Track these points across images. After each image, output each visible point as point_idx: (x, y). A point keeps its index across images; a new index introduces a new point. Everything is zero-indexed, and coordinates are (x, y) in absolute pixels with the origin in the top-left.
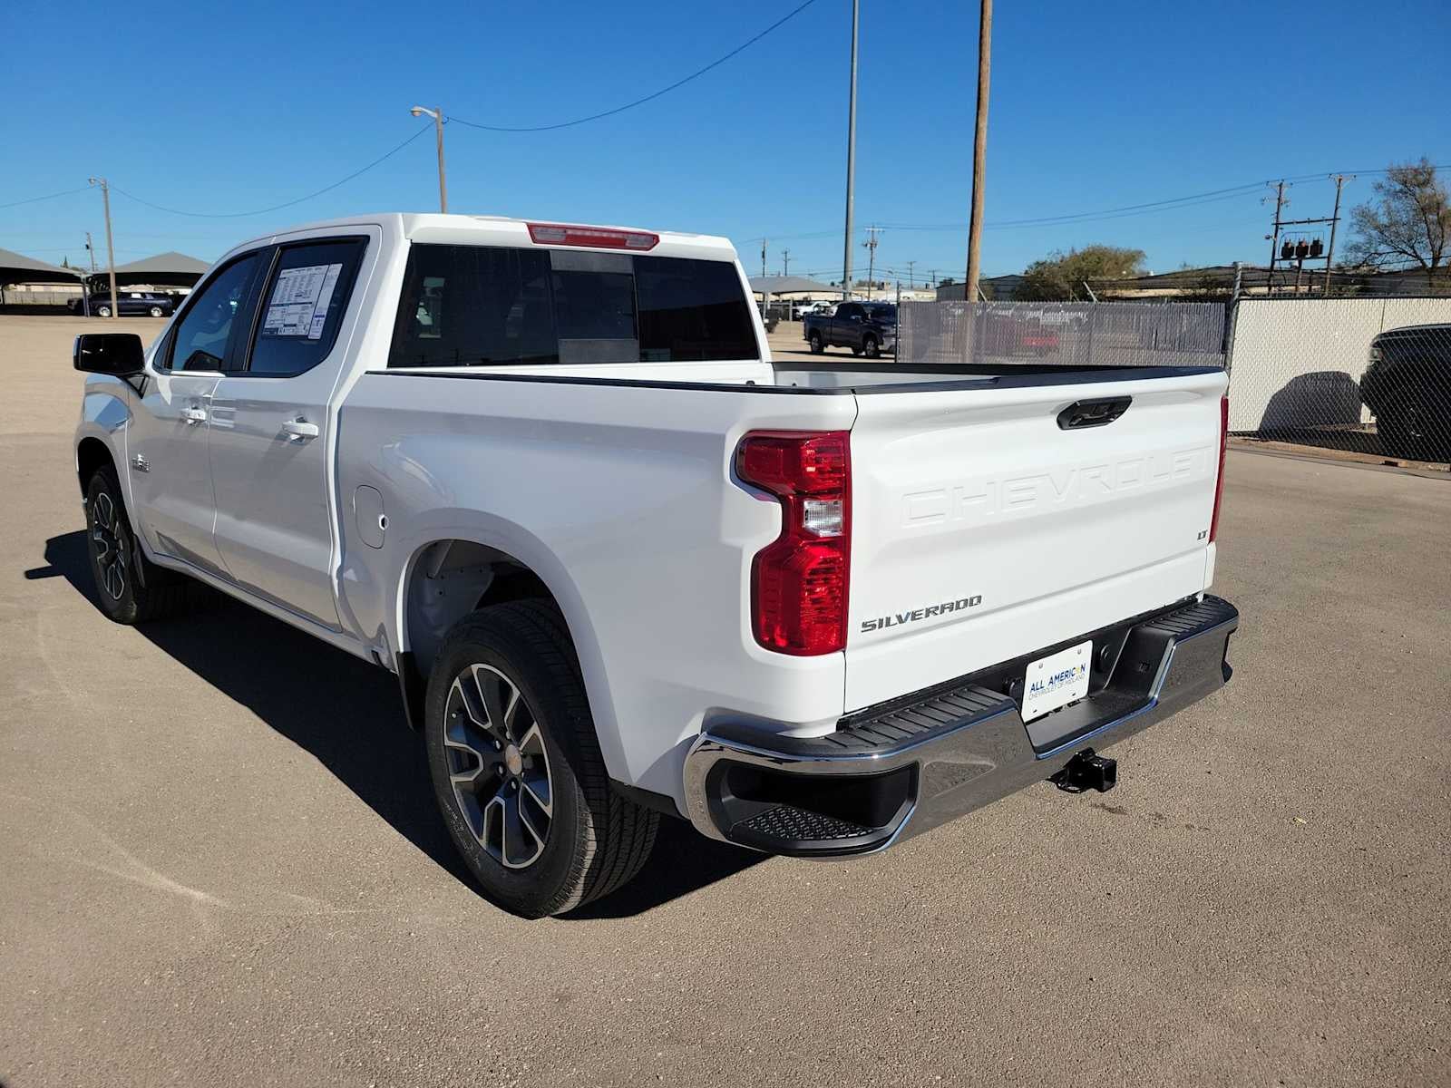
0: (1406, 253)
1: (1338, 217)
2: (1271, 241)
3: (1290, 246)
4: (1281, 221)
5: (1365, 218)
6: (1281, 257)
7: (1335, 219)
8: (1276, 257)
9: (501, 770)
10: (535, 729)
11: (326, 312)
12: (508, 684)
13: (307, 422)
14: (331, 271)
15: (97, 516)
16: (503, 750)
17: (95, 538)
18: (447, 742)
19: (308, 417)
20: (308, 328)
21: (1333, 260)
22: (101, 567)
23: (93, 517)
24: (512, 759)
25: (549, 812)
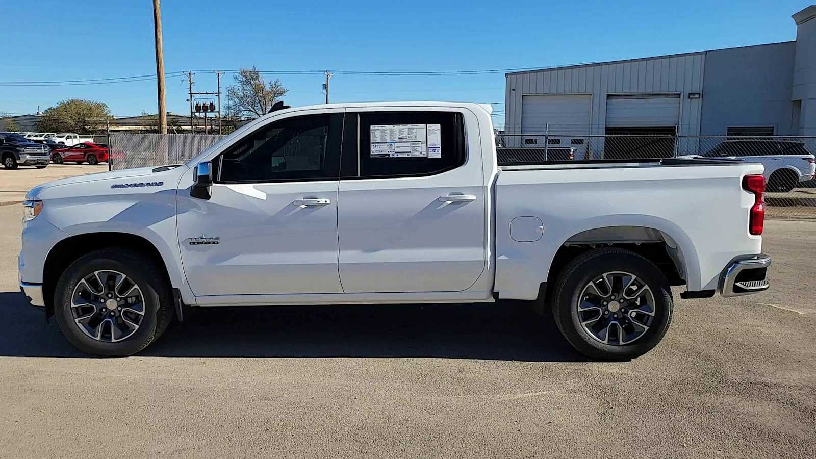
0: (251, 111)
1: (220, 92)
2: (189, 102)
3: (199, 105)
4: (192, 92)
5: (232, 92)
6: (195, 111)
7: (219, 93)
8: (193, 111)
9: (606, 313)
10: (646, 287)
11: (440, 146)
12: (628, 275)
13: (463, 195)
14: (431, 127)
15: (82, 288)
16: (607, 305)
17: (73, 305)
18: (580, 309)
19: (463, 193)
20: (425, 153)
21: (221, 113)
22: (80, 325)
23: (74, 291)
24: (614, 307)
25: (653, 314)
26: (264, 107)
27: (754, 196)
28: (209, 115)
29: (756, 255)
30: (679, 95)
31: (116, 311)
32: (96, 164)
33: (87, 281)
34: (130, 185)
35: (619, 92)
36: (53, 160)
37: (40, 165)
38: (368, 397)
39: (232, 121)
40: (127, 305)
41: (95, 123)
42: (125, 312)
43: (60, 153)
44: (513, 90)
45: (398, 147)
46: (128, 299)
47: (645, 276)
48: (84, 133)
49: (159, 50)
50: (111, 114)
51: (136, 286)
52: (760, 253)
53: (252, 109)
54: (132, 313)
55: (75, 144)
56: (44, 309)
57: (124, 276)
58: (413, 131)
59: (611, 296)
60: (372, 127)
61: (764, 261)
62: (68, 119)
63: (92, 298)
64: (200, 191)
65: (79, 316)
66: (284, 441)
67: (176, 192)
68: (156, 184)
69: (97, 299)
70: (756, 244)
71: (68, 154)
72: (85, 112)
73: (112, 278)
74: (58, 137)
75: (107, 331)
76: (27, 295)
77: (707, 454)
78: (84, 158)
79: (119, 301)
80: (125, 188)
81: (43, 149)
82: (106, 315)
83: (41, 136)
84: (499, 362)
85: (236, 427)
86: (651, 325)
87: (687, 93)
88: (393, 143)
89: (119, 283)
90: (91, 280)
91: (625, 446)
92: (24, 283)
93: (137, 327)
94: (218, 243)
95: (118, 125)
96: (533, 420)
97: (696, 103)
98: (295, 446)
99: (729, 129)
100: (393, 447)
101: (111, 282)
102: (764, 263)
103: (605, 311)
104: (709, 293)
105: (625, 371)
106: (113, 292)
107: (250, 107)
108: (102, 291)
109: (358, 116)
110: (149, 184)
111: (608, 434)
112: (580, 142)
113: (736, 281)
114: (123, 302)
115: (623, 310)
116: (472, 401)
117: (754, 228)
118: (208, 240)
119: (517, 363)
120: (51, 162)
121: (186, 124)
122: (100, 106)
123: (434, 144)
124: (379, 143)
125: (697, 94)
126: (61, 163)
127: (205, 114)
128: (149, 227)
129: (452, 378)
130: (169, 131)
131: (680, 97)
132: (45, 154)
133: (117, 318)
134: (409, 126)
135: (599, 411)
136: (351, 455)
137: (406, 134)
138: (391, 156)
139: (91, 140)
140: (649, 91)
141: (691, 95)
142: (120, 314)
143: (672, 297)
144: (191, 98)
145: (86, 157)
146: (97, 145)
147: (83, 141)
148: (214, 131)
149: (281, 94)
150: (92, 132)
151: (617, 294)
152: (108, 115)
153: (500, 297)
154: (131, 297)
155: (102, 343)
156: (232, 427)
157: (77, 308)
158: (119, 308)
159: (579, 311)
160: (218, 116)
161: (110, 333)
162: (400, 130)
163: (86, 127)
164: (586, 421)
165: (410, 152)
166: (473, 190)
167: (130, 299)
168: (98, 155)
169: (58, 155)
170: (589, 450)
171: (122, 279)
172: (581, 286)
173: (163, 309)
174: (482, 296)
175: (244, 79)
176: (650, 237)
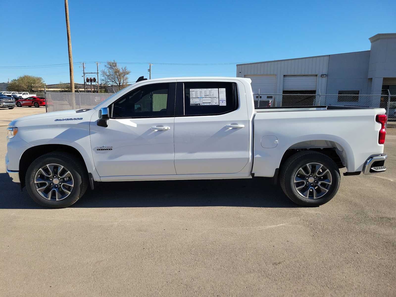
3: (88, 79)
4: (85, 72)
5: (104, 73)
7: (98, 73)
9: (308, 183)
10: (328, 170)
11: (225, 100)
12: (319, 164)
13: (237, 125)
14: (221, 90)
15: (40, 173)
16: (308, 179)
17: (35, 182)
18: (295, 181)
19: (237, 123)
20: (218, 103)
21: (99, 83)
22: (40, 193)
23: (36, 175)
24: (311, 180)
25: (331, 184)
26: (120, 80)
27: (381, 124)
28: (93, 83)
29: (381, 154)
30: (317, 75)
31: (59, 185)
32: (38, 107)
33: (43, 169)
34: (65, 120)
35: (289, 74)
36: (17, 105)
37: (10, 108)
38: (193, 229)
39: (105, 87)
40: (64, 181)
41: (37, 87)
42: (63, 185)
43: (20, 102)
44: (240, 72)
45: (204, 100)
46: (65, 178)
47: (327, 165)
48: (32, 92)
49: (70, 51)
50: (44, 83)
51: (69, 172)
52: (382, 153)
53: (114, 81)
54: (67, 186)
55: (27, 97)
56: (20, 184)
57: (62, 167)
58: (212, 92)
59: (310, 175)
60: (191, 90)
61: (384, 157)
62: (23, 85)
63: (45, 178)
64: (102, 123)
65: (39, 187)
66: (154, 255)
67: (90, 123)
68: (79, 119)
69: (48, 179)
70: (381, 148)
71: (24, 102)
72: (32, 81)
73: (56, 168)
74: (19, 94)
75: (54, 194)
76: (10, 177)
77: (370, 257)
78: (32, 104)
79: (60, 180)
80: (62, 121)
81: (12, 100)
82: (53, 187)
83: (10, 93)
84: (255, 208)
85: (127, 247)
86: (329, 189)
87: (320, 75)
88: (202, 98)
89: (60, 171)
90: (45, 169)
91: (329, 253)
92: (9, 171)
93: (70, 193)
94: (112, 149)
95: (49, 88)
96: (279, 240)
97: (324, 80)
98: (160, 257)
99: (339, 92)
100: (211, 257)
101: (55, 170)
102: (384, 158)
103: (307, 182)
104: (358, 173)
105: (318, 212)
106: (57, 175)
107: (113, 80)
108: (50, 175)
109: (184, 84)
110: (75, 119)
111: (319, 248)
112: (271, 97)
113: (371, 167)
114: (62, 180)
115: (316, 182)
116: (246, 230)
117: (381, 141)
118: (107, 148)
119: (264, 209)
120: (16, 106)
121: (82, 88)
122: (39, 79)
123: (222, 99)
124: (194, 98)
125: (325, 75)
126: (21, 106)
127: (91, 83)
128: (75, 141)
129: (233, 217)
130: (75, 91)
131: (317, 76)
132: (12, 102)
133: (59, 188)
134: (210, 89)
135: (310, 234)
136: (190, 263)
137: (208, 94)
138: (201, 105)
139: (35, 95)
140: (303, 74)
141: (322, 76)
142: (61, 186)
143: (340, 175)
144: (84, 75)
145: (33, 104)
146: (38, 98)
147: (31, 96)
148: (95, 91)
149: (128, 74)
150: (36, 92)
151: (313, 174)
152: (43, 83)
153: (255, 176)
154: (66, 177)
155: (51, 201)
156: (125, 247)
157: (37, 183)
158: (60, 183)
159: (294, 182)
160: (97, 84)
161: (56, 196)
162: (205, 91)
163: (32, 89)
164: (306, 240)
165: (210, 103)
166: (243, 122)
167: (66, 178)
168: (39, 103)
169: (19, 103)
170: (312, 257)
171: (61, 169)
172: (296, 170)
173: (83, 184)
174: (246, 175)
175: (110, 66)
176: (328, 145)
